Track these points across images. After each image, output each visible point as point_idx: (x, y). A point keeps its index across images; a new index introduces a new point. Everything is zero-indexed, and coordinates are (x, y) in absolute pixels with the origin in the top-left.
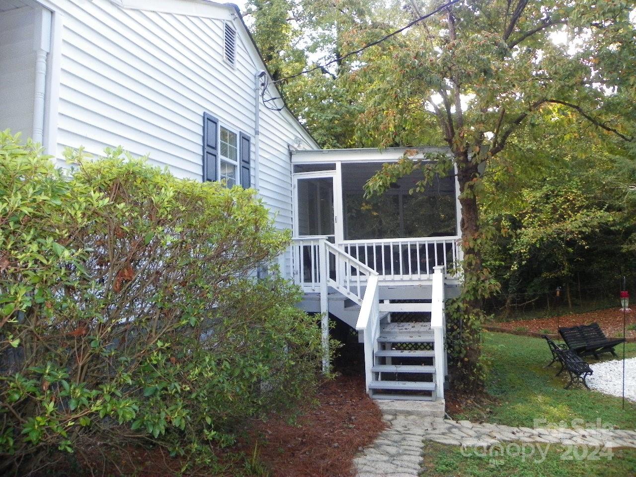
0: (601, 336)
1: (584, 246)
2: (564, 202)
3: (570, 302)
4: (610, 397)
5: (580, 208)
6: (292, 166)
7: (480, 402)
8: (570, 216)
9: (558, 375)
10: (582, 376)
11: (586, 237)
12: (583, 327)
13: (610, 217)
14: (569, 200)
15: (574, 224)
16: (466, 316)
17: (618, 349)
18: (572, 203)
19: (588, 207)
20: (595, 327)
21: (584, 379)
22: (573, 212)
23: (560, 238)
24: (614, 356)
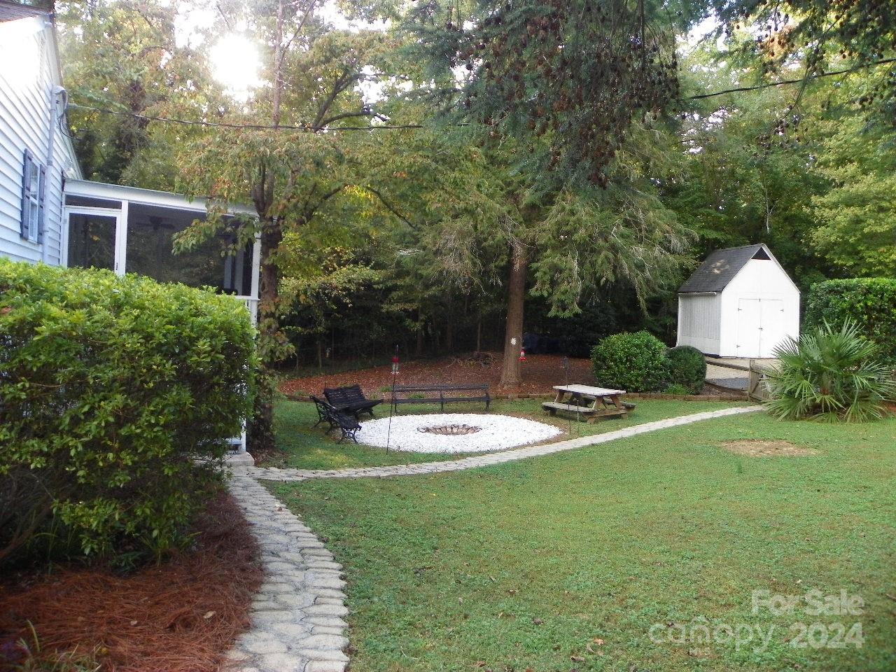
0: (362, 397)
1: (348, 304)
2: (331, 253)
3: (320, 361)
4: (375, 448)
5: (347, 262)
6: (64, 196)
7: (272, 455)
8: (335, 269)
9: (327, 434)
10: (353, 432)
11: (350, 294)
12: (346, 388)
13: (376, 276)
14: (336, 252)
15: (339, 278)
16: (262, 377)
17: (375, 409)
18: (338, 255)
19: (355, 262)
20: (357, 389)
21: (353, 435)
22: (339, 265)
23: (324, 293)
24: (373, 416)
